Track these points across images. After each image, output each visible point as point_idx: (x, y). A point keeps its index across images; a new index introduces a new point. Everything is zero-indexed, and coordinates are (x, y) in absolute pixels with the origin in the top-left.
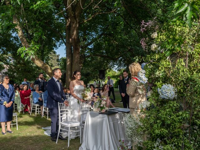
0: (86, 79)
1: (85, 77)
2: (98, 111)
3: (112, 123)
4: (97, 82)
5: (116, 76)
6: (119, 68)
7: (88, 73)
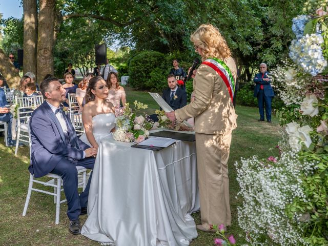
0: (62, 62)
1: (60, 60)
2: (127, 140)
3: (163, 168)
4: (82, 70)
5: (118, 59)
6: (122, 45)
7: (66, 52)
